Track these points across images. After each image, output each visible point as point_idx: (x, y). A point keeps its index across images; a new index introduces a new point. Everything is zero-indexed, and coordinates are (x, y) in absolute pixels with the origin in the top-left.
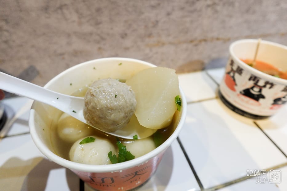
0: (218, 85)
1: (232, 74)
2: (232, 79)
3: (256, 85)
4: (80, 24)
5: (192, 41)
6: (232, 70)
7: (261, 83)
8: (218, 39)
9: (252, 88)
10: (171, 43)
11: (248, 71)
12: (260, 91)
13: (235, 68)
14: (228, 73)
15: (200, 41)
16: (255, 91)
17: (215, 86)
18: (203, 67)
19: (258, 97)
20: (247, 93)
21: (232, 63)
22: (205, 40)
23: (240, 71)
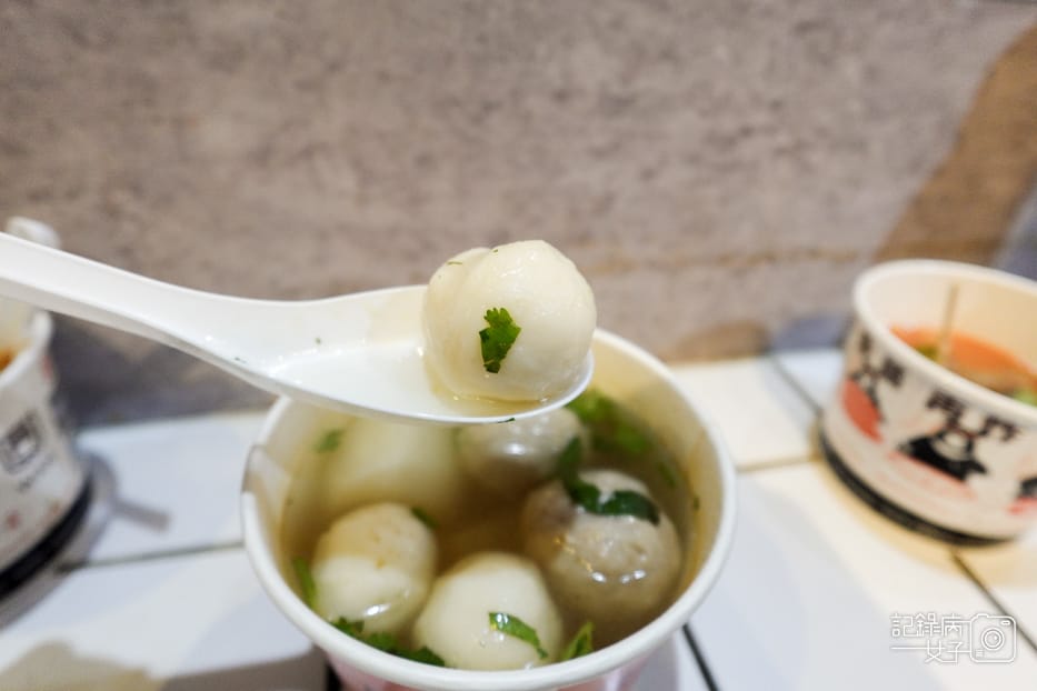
0: (819, 412)
1: (866, 381)
2: (866, 400)
3: (953, 424)
4: (362, 200)
5: (724, 260)
6: (867, 369)
7: (971, 421)
8: (814, 254)
9: (941, 435)
10: (653, 265)
11: (923, 379)
12: (970, 447)
13: (876, 361)
14: (854, 377)
15: (755, 260)
16: (952, 447)
17: (807, 416)
18: (760, 344)
19: (963, 469)
20: (922, 451)
21: (866, 343)
22: (770, 258)
23: (894, 372)
